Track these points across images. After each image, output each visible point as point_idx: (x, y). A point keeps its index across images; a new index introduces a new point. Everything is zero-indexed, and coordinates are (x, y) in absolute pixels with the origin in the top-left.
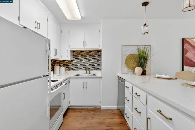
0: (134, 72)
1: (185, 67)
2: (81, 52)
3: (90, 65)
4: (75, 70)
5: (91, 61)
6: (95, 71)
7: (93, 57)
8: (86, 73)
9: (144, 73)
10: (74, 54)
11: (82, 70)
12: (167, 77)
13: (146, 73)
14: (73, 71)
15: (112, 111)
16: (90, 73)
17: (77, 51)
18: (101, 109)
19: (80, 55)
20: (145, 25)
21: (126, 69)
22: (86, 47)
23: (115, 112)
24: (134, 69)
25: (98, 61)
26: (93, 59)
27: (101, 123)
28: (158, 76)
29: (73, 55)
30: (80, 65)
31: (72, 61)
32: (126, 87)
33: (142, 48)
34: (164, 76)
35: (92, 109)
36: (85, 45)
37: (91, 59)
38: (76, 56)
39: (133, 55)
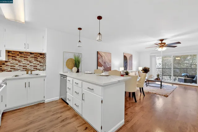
0: (72, 71)
1: (98, 67)
2: (21, 53)
3: (31, 66)
4: (11, 71)
5: (33, 62)
6: (38, 71)
7: (36, 59)
8: (27, 73)
9: (78, 71)
10: (11, 54)
11: (21, 71)
12: (91, 72)
13: (79, 71)
14: (8, 72)
15: (56, 101)
16: (31, 74)
17: (14, 52)
18: (45, 102)
19: (19, 56)
20: (80, 41)
21: (66, 69)
22: (27, 49)
23: (58, 101)
24: (72, 69)
25: (40, 62)
26: (35, 60)
27: (48, 112)
28: (86, 72)
29: (8, 56)
30: (18, 66)
31: (6, 61)
32: (68, 80)
33: (77, 55)
34: (89, 72)
35: (35, 105)
36: (27, 47)
37: (33, 61)
38: (13, 57)
39: (71, 59)
